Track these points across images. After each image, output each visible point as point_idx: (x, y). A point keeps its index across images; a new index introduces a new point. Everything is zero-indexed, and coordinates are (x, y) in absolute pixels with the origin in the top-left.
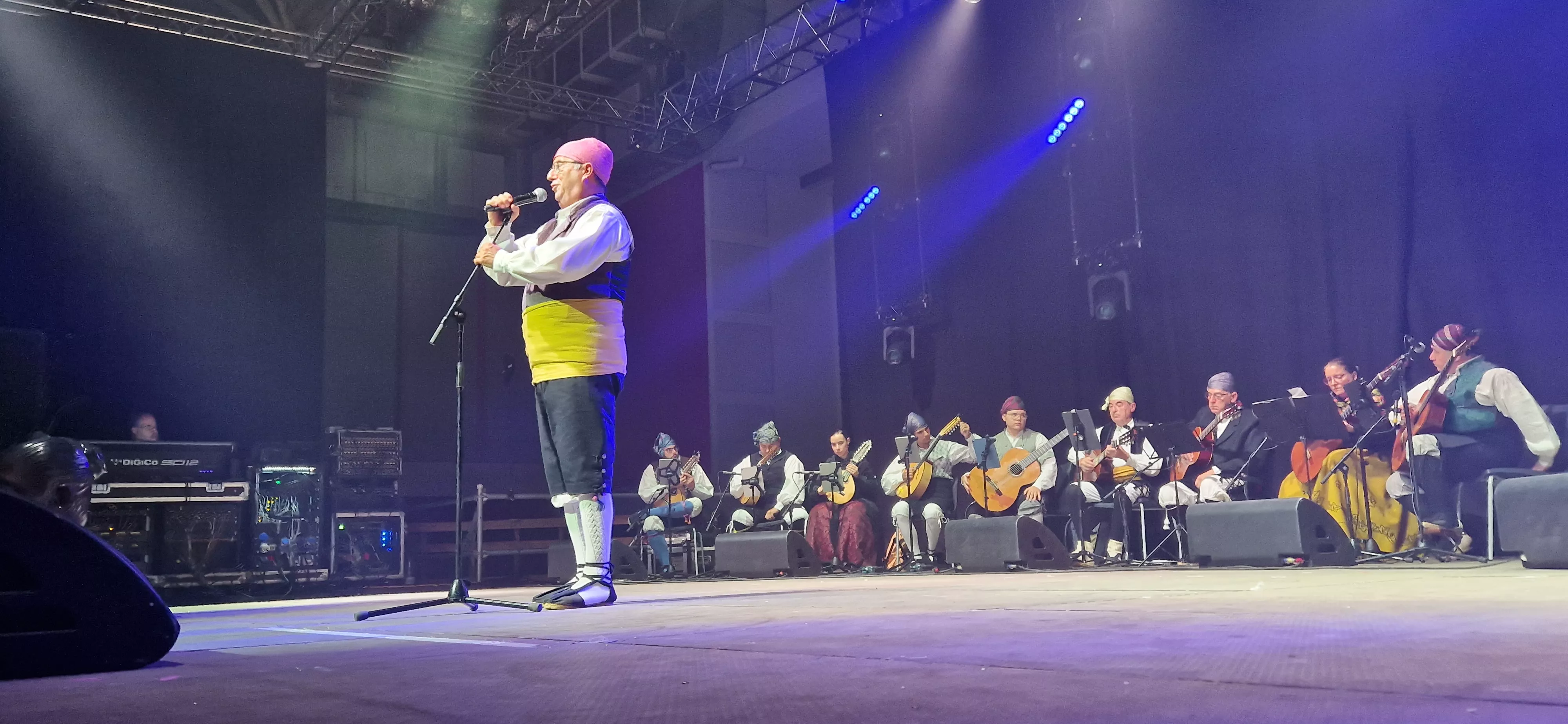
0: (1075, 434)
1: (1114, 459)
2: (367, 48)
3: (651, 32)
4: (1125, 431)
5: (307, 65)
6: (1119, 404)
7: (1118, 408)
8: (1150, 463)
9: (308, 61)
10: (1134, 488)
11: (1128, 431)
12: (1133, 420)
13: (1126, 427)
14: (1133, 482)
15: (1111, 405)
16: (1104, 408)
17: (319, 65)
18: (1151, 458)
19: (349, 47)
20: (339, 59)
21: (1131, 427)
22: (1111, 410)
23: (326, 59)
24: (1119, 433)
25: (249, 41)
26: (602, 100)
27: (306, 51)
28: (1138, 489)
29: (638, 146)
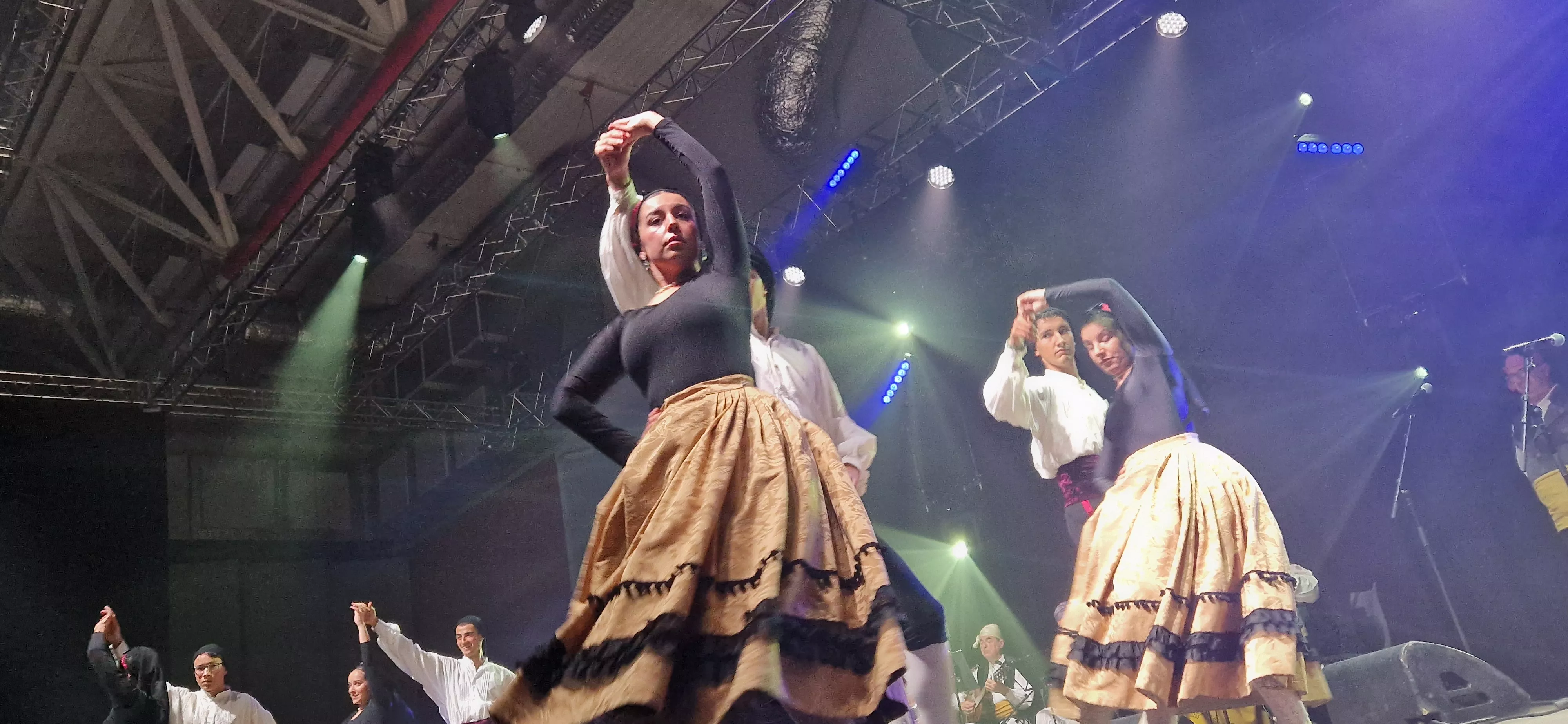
0: (953, 677)
1: (993, 693)
2: (208, 387)
3: (491, 337)
4: (997, 667)
5: (145, 410)
6: (989, 640)
7: (988, 644)
8: (1026, 695)
9: (145, 406)
10: (1016, 721)
11: (1000, 666)
12: (1003, 656)
13: (998, 662)
14: (1014, 717)
15: (981, 642)
16: (975, 645)
17: (158, 410)
18: (1026, 690)
19: (190, 388)
20: (179, 400)
21: (1003, 662)
22: (982, 646)
23: (165, 402)
24: (993, 669)
25: (84, 393)
26: (451, 407)
27: (144, 398)
28: (1020, 722)
29: (490, 447)
